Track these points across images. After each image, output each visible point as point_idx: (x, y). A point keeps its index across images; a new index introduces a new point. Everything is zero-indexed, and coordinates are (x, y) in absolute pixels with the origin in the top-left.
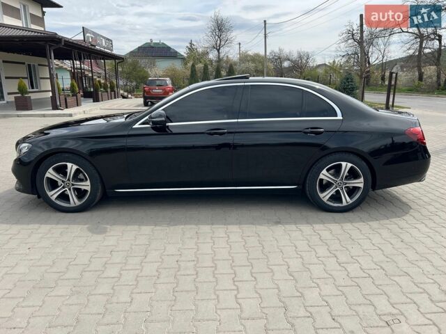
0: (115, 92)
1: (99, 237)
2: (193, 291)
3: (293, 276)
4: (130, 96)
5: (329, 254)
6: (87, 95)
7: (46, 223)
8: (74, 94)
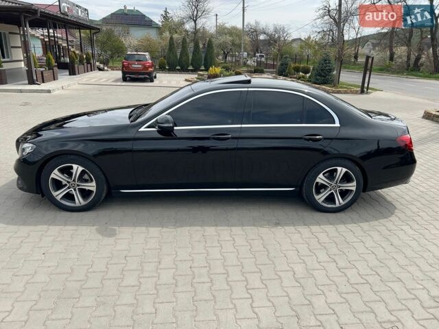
0: (91, 64)
1: (111, 240)
2: (211, 300)
3: (300, 283)
4: (106, 68)
5: (329, 259)
6: (63, 66)
7: (53, 223)
8: (50, 67)
